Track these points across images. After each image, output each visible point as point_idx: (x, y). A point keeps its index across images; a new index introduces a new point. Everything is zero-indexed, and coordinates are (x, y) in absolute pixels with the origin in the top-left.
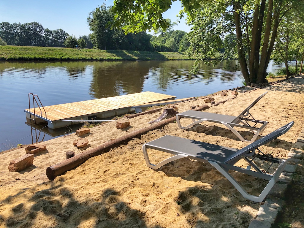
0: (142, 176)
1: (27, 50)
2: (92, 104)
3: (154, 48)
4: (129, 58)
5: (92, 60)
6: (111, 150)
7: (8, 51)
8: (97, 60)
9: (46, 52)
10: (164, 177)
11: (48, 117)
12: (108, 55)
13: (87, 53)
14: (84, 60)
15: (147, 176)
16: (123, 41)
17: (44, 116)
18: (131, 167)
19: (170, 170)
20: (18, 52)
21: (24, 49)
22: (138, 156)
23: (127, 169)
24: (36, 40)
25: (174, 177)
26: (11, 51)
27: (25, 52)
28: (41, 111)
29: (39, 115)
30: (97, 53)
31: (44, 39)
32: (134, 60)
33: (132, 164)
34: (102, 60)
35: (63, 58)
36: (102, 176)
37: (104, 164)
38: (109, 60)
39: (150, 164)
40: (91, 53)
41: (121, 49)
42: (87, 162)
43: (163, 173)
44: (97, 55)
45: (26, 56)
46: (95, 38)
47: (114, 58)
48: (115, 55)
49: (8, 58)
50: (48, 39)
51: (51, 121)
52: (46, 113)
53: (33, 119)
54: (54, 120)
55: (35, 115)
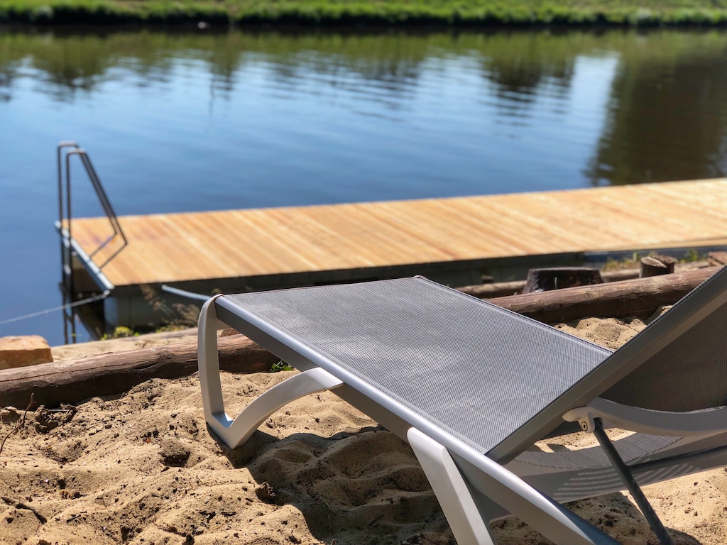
5: (599, 26)
8: (624, 25)
12: (687, 1)
14: (563, 25)
28: (116, 233)
29: (86, 252)
35: (465, 14)
44: (630, 1)
49: (239, 15)
51: (109, 285)
52: (126, 243)
53: (68, 270)
54: (123, 280)
55: (71, 249)
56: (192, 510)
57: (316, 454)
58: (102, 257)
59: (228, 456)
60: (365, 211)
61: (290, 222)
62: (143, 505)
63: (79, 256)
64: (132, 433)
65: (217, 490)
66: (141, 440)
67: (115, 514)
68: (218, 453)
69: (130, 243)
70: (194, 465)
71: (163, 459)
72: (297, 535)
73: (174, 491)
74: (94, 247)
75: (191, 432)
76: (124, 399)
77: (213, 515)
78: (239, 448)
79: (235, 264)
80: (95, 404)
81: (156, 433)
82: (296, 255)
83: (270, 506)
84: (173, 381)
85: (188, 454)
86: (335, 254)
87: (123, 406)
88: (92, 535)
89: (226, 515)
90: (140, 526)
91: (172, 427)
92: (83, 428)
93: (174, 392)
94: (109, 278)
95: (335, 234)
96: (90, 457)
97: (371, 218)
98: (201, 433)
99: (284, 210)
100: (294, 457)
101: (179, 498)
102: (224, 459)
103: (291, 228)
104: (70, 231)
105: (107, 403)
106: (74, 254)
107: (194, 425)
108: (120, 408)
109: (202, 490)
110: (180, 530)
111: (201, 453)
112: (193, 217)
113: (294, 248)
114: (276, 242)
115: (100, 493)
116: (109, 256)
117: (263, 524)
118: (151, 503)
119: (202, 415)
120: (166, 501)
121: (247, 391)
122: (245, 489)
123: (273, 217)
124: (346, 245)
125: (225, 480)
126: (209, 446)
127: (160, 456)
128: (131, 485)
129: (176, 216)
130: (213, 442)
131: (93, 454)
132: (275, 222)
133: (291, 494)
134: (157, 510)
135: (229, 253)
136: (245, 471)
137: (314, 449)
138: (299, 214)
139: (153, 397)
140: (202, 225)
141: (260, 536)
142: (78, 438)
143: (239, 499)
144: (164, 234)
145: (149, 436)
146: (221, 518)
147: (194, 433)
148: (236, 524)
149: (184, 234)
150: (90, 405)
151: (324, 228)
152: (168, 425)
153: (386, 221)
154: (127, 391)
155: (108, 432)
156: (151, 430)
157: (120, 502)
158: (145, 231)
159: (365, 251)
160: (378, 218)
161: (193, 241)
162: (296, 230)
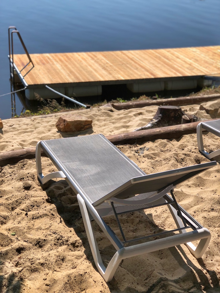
17: (22, 74)
28: (30, 61)
29: (19, 70)
51: (27, 85)
52: (34, 66)
53: (12, 76)
54: (32, 83)
55: (14, 68)
56: (29, 204)
57: (65, 187)
58: (24, 72)
59: (41, 187)
60: (124, 54)
61: (95, 59)
62: (17, 201)
63: (16, 71)
64: (17, 178)
65: (36, 199)
66: (19, 180)
67: (10, 203)
68: (39, 185)
69: (35, 66)
70: (32, 189)
71: (24, 187)
72: (54, 213)
73: (25, 198)
74: (22, 68)
75: (33, 178)
76: (16, 165)
77: (34, 206)
78: (45, 184)
79: (73, 77)
80: (8, 167)
81: (23, 178)
82: (96, 73)
83: (49, 204)
84: (30, 160)
85: (31, 186)
86: (110, 74)
87: (16, 168)
88: (4, 209)
89: (37, 206)
90: (16, 207)
91: (27, 177)
92: (4, 175)
93: (30, 164)
94: (27, 81)
95: (111, 64)
96: (5, 184)
97: (127, 58)
98: (35, 179)
99: (94, 53)
100: (59, 188)
101: (26, 200)
102: (40, 187)
103: (96, 61)
104: (13, 59)
105: (11, 166)
106: (15, 70)
107: (34, 176)
108: (15, 168)
109: (32, 199)
110: (25, 210)
111: (34, 186)
112: (60, 55)
113: (95, 70)
114: (89, 67)
115: (7, 197)
116: (27, 72)
117: (45, 210)
118: (19, 201)
119: (36, 173)
120: (23, 201)
121: (50, 164)
122: (43, 199)
123: (89, 56)
124: (115, 70)
125: (39, 196)
126: (36, 183)
127: (23, 187)
128: (15, 195)
129: (53, 54)
130: (38, 182)
131: (6, 184)
132: (90, 58)
133: (55, 201)
134: (21, 203)
135: (71, 72)
136: (45, 192)
137: (65, 185)
138: (99, 55)
139: (24, 165)
140: (62, 59)
141: (44, 213)
142: (2, 179)
143: (41, 202)
144: (48, 62)
145: (21, 179)
146: (36, 207)
147: (33, 179)
148: (39, 209)
149: (55, 63)
150: (6, 167)
151: (108, 62)
152: (27, 176)
153: (132, 59)
154: (17, 163)
155: (10, 177)
156: (22, 177)
157: (12, 200)
158: (41, 61)
159: (122, 73)
160: (129, 58)
161: (58, 66)
162: (97, 62)
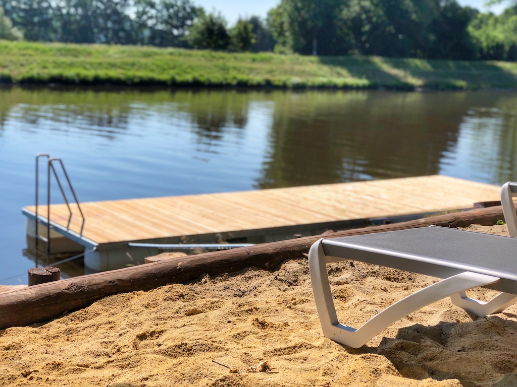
0: (285, 362)
1: (76, 54)
2: (237, 203)
3: (481, 50)
4: (392, 82)
5: (267, 87)
6: (203, 280)
7: (24, 55)
8: (284, 88)
9: (130, 60)
10: (384, 376)
11: (89, 230)
12: (321, 72)
13: (255, 65)
14: (243, 87)
15: (306, 365)
16: (375, 27)
17: (74, 231)
18: (254, 333)
19: (420, 356)
20: (51, 59)
21: (67, 53)
22: (303, 305)
23: (235, 336)
24: (107, 29)
25: (430, 379)
26: (31, 55)
27: (68, 59)
28: (71, 214)
29: (62, 225)
30: (287, 66)
31: (132, 26)
32: (410, 88)
33: (263, 325)
34: (300, 88)
35: (179, 78)
36: (122, 350)
37: (153, 315)
38: (322, 88)
39: (336, 323)
40: (266, 66)
41: (368, 52)
42: (95, 307)
43: (383, 362)
44: (286, 72)
45: (70, 73)
46: (285, 19)
47: (339, 81)
48: (344, 72)
49: (20, 77)
50: (143, 25)
51: (95, 244)
52: (84, 219)
53: (44, 239)
54: (103, 240)
55: (49, 224)
63: (56, 228)
74: (65, 222)
97: (226, 203)
106: (51, 227)
140: (122, 208)
144: (102, 213)
160: (231, 202)
